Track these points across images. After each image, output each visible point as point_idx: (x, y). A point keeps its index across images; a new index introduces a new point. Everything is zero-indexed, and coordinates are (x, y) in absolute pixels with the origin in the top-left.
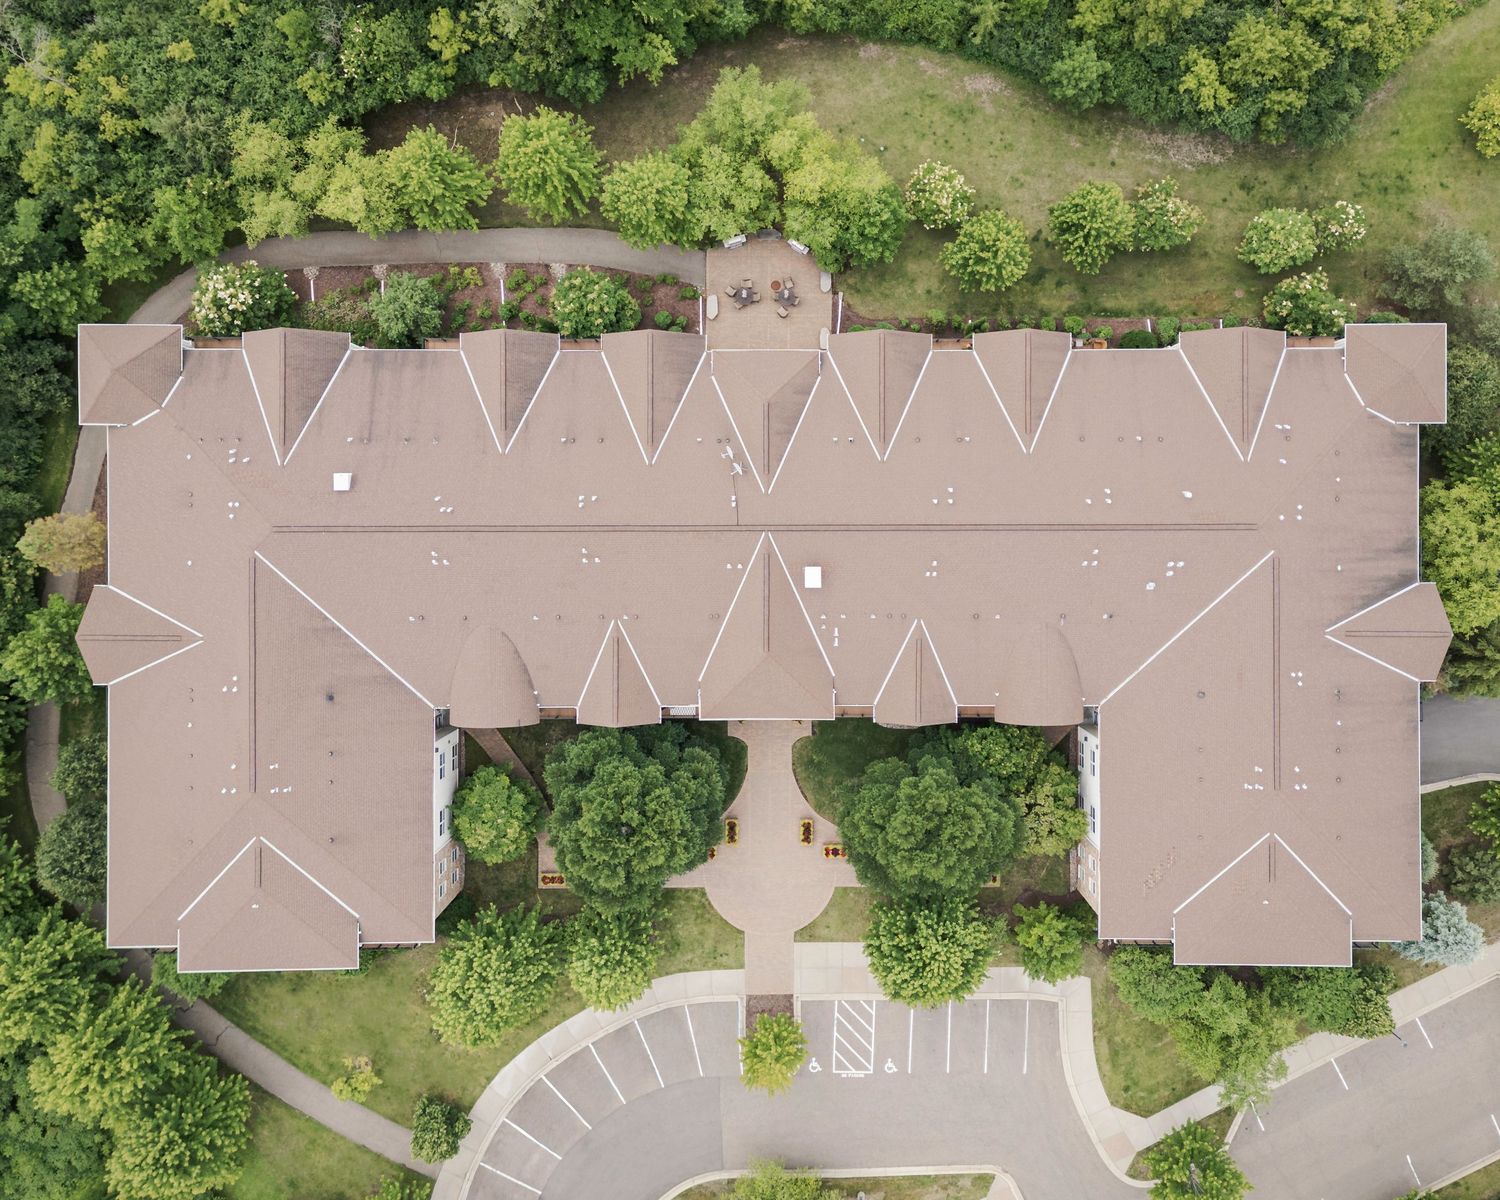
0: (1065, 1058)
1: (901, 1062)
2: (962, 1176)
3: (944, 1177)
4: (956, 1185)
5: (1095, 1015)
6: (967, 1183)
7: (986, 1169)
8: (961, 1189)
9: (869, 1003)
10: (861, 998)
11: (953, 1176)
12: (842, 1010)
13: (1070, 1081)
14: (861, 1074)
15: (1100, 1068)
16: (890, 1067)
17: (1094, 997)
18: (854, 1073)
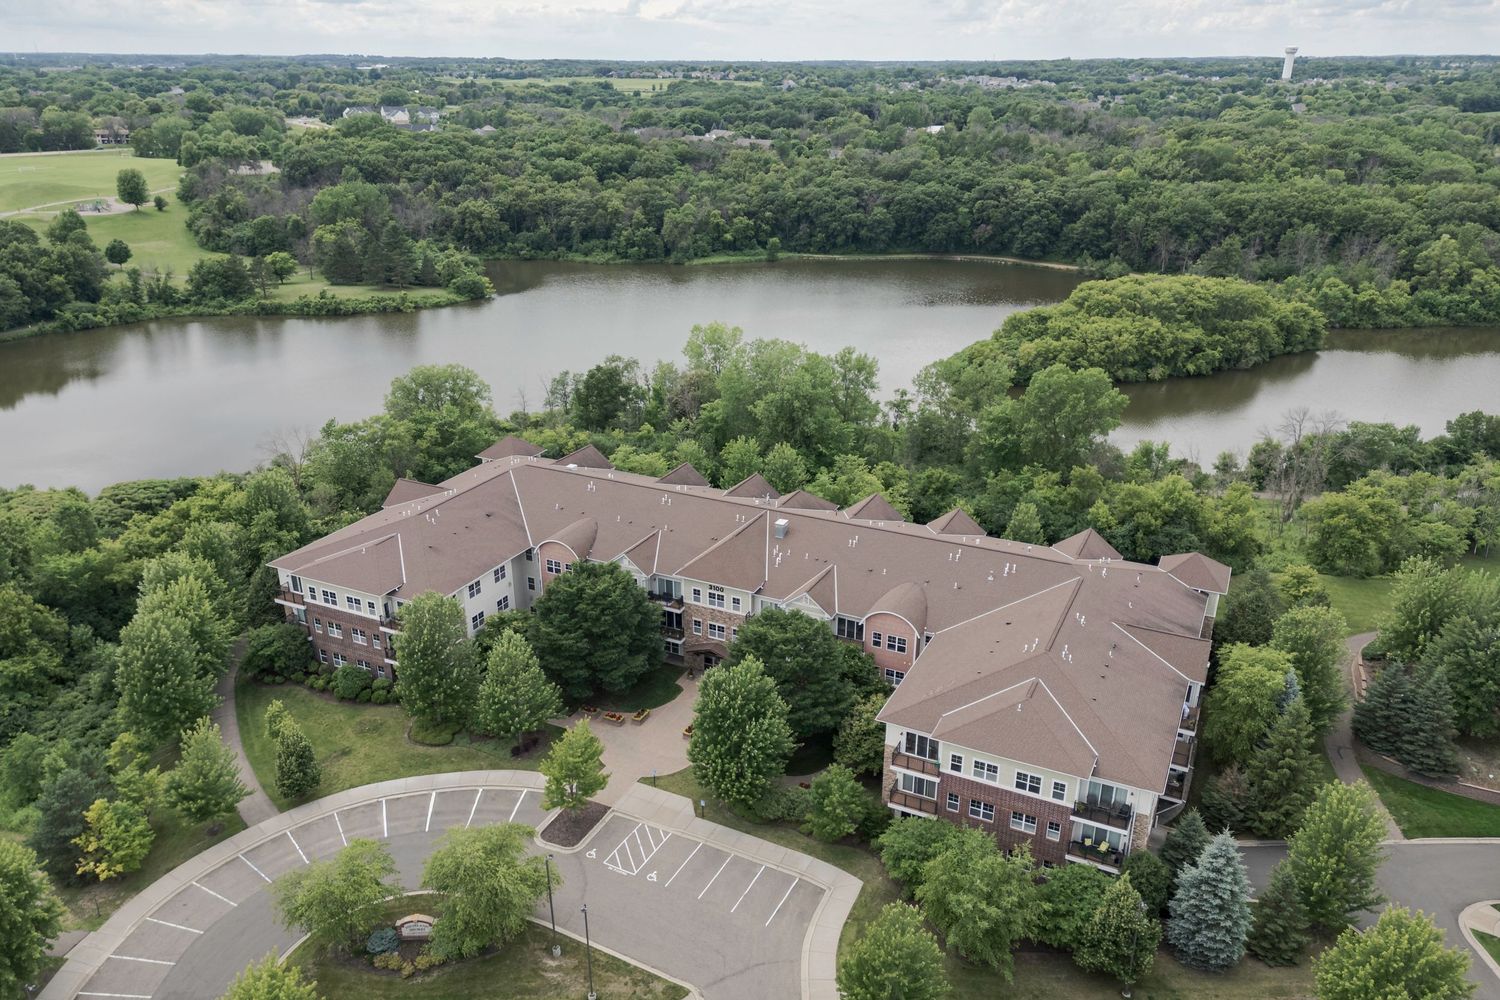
0: (811, 930)
1: (662, 877)
2: (658, 978)
3: (642, 971)
4: (647, 984)
5: (854, 908)
6: (659, 987)
7: (686, 985)
8: (651, 991)
9: (666, 833)
10: (661, 829)
11: (650, 975)
12: (642, 831)
13: (806, 946)
14: (625, 872)
15: (840, 947)
16: (653, 876)
17: (860, 896)
18: (620, 869)
